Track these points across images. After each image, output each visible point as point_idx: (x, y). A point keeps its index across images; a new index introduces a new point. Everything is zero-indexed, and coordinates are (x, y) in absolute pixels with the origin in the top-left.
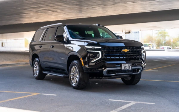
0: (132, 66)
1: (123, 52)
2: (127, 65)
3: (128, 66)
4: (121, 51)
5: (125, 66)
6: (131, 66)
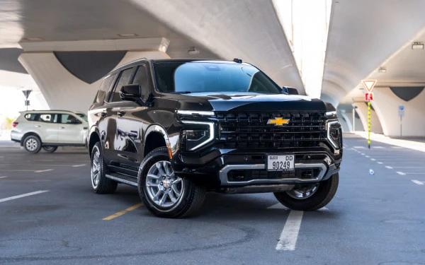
2: (282, 159)
3: (284, 161)
4: (265, 123)
5: (276, 161)
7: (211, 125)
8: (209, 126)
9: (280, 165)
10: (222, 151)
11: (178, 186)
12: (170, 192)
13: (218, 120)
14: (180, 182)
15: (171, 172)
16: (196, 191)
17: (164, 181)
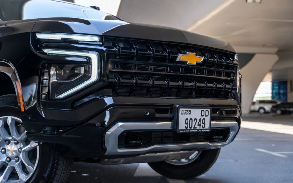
0: (212, 119)
1: (184, 63)
2: (196, 113)
3: (198, 117)
4: (173, 60)
5: (189, 116)
6: (208, 119)
7: (94, 57)
8: (90, 58)
9: (194, 123)
10: (109, 101)
11: (31, 154)
12: (16, 165)
13: (104, 49)
14: (34, 150)
15: (19, 132)
16: (60, 163)
17: (8, 147)
